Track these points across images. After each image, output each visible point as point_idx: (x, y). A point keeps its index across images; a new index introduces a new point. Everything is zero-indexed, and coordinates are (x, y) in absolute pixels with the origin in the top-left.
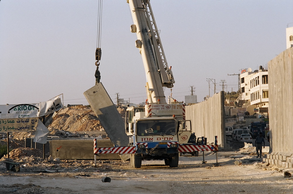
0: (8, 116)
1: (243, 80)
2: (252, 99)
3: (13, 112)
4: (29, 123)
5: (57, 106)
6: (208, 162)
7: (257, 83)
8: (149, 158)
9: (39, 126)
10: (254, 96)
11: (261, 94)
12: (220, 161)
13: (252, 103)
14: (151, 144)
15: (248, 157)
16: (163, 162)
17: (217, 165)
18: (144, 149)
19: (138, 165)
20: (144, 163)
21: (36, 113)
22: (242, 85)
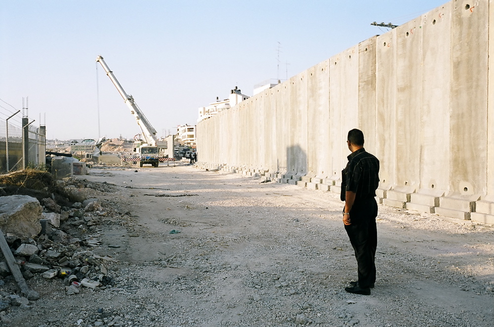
0: (82, 144)
1: (178, 130)
2: (183, 138)
3: (84, 142)
4: (91, 148)
5: (104, 140)
6: (170, 165)
7: (185, 131)
8: (146, 163)
9: (96, 149)
10: (184, 137)
11: (187, 136)
12: (176, 164)
13: (183, 140)
14: (147, 157)
15: (187, 163)
16: (151, 165)
17: (175, 166)
18: (144, 159)
19: (141, 166)
20: (144, 165)
21: (94, 143)
22: (178, 132)
